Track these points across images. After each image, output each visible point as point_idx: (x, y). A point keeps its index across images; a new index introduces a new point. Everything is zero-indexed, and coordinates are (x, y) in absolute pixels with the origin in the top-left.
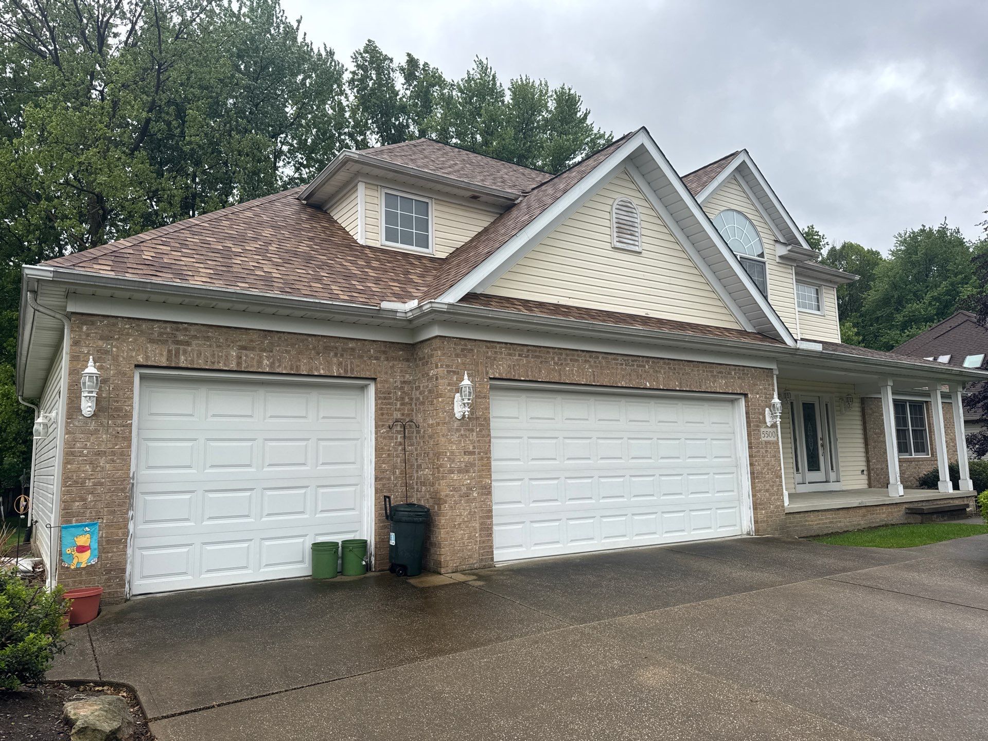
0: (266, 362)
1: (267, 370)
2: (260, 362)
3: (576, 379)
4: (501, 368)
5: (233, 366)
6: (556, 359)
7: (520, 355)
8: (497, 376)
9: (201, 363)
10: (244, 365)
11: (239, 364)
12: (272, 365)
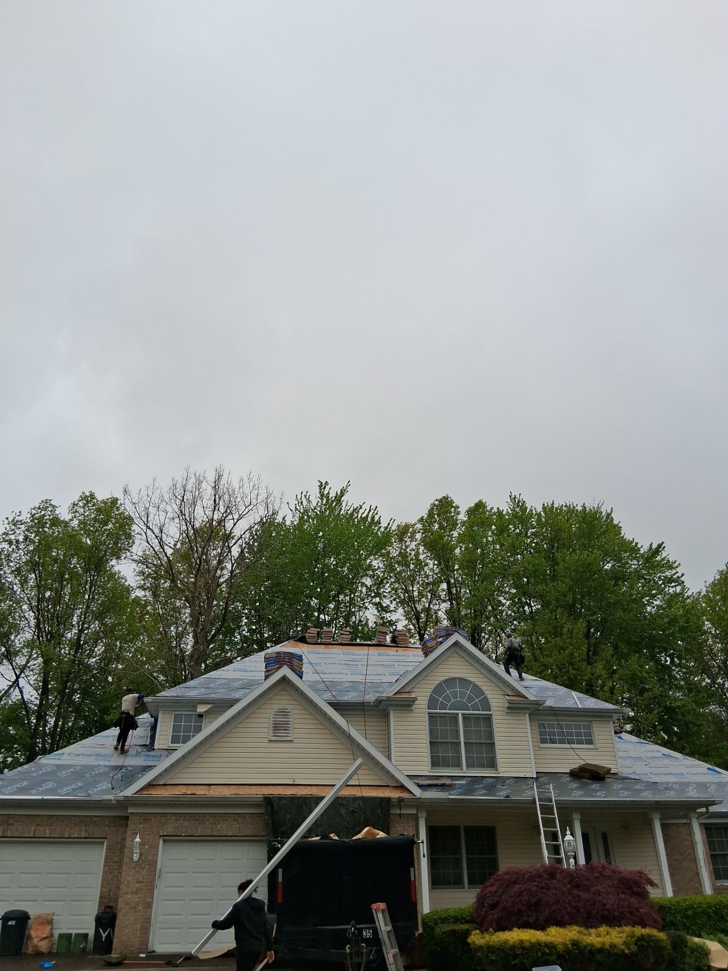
0: (48, 832)
1: (48, 836)
2: (45, 832)
3: (225, 833)
4: (169, 829)
5: (32, 835)
6: (211, 820)
7: (184, 820)
8: (165, 834)
9: (17, 834)
10: (37, 834)
11: (34, 833)
12: (50, 833)
